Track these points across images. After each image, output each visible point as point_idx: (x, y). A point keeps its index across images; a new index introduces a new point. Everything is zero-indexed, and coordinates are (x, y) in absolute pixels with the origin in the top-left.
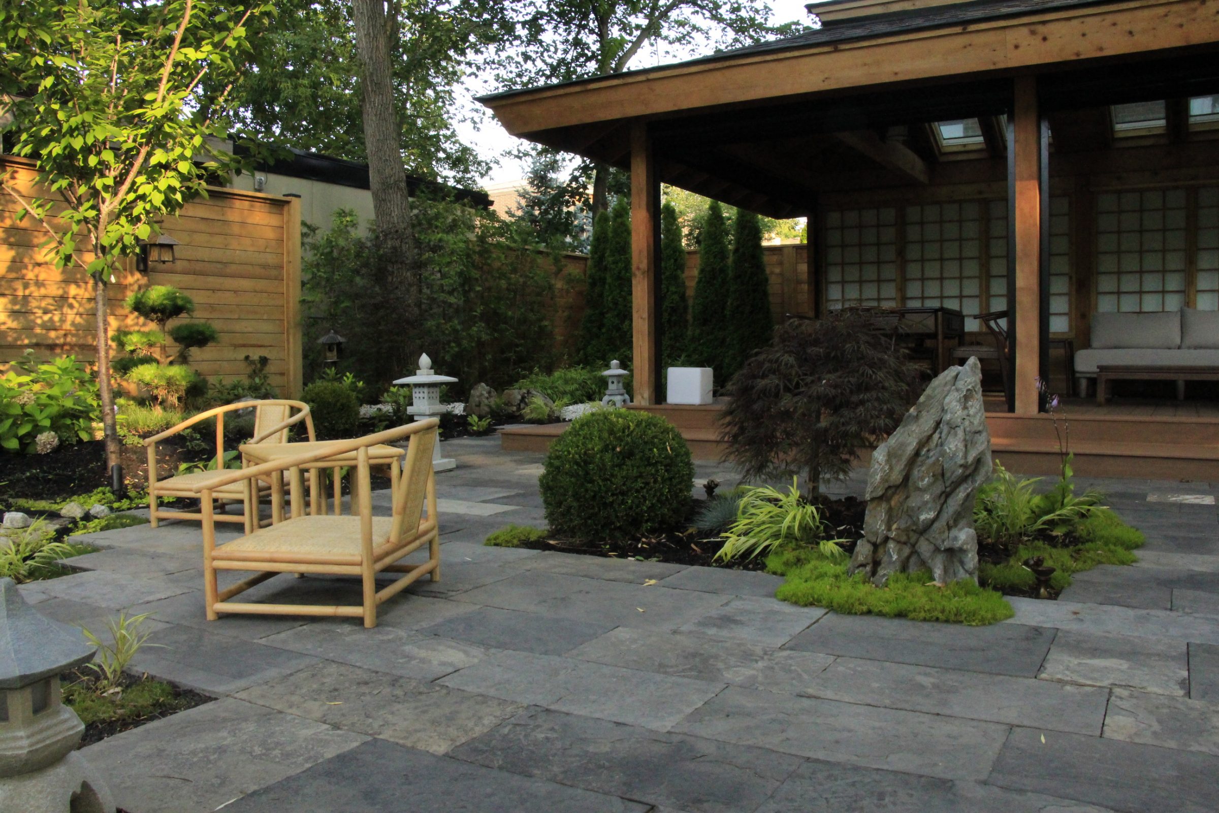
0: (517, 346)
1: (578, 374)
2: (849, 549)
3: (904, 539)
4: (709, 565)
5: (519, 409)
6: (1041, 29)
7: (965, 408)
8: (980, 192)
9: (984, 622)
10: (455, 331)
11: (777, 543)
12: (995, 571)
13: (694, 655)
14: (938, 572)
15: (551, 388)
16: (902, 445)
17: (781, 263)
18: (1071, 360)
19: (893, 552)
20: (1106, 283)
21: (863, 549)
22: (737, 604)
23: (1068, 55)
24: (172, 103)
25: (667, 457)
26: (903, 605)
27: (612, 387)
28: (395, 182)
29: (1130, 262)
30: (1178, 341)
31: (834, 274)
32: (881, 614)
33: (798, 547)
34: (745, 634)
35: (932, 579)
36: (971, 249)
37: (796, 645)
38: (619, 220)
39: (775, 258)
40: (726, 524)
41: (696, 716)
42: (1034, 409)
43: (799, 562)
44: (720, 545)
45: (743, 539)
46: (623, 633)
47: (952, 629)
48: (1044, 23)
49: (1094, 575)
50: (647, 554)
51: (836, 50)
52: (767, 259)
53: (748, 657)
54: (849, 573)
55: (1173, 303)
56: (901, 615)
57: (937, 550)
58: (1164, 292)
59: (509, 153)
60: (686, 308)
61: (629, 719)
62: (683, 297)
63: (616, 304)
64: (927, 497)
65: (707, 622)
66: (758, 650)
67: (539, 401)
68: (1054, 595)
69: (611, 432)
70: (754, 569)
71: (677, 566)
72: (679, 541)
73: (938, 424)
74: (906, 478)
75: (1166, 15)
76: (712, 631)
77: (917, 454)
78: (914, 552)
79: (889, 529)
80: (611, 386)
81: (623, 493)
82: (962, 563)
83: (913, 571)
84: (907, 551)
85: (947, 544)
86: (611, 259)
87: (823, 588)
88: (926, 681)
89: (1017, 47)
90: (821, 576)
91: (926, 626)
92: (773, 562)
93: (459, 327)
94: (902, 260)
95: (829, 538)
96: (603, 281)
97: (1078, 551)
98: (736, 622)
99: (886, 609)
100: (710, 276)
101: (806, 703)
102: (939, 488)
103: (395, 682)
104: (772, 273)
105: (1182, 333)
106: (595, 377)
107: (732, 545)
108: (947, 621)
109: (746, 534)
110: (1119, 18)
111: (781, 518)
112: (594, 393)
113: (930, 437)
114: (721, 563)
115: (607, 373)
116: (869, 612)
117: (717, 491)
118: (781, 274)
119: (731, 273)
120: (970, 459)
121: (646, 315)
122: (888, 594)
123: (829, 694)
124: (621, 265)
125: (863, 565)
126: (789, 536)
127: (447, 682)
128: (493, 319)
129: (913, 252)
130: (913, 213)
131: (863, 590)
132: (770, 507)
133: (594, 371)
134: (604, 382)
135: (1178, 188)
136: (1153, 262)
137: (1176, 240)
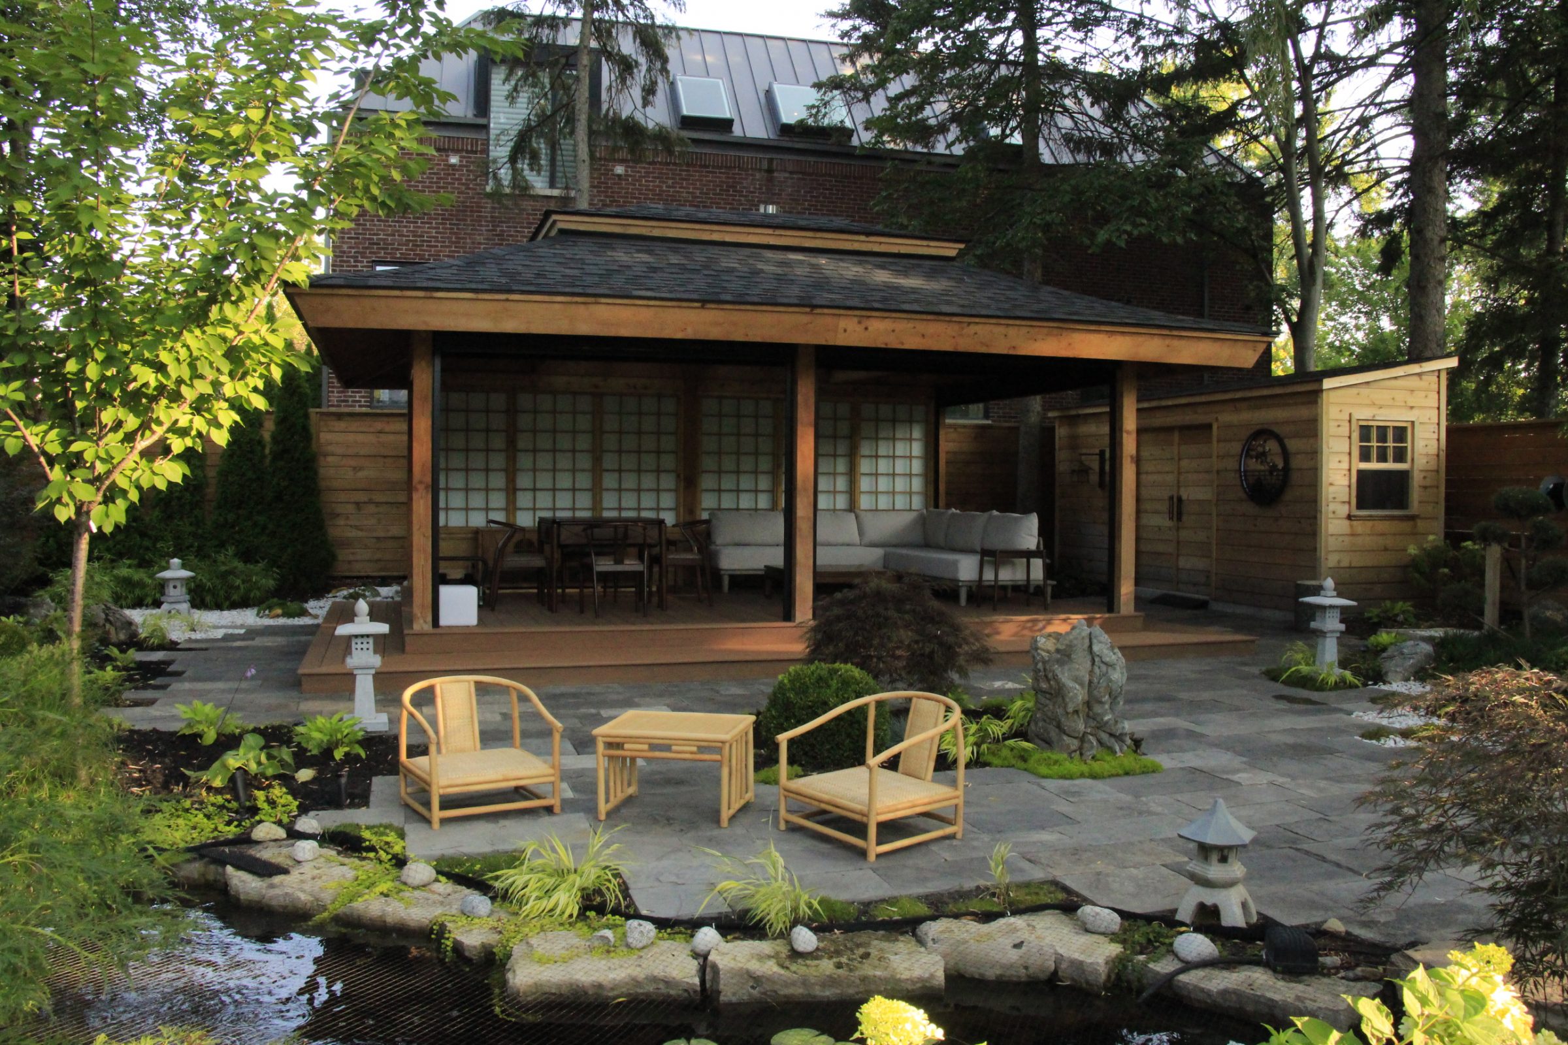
6: (865, 321)
8: (596, 387)
14: (1117, 748)
20: (707, 481)
27: (170, 591)
29: (728, 463)
35: (1115, 752)
36: (584, 442)
48: (867, 317)
55: (764, 501)
82: (1123, 741)
94: (511, 450)
129: (523, 442)
130: (525, 401)
133: (115, 572)
134: (162, 586)
135: (767, 399)
136: (747, 463)
137: (766, 444)
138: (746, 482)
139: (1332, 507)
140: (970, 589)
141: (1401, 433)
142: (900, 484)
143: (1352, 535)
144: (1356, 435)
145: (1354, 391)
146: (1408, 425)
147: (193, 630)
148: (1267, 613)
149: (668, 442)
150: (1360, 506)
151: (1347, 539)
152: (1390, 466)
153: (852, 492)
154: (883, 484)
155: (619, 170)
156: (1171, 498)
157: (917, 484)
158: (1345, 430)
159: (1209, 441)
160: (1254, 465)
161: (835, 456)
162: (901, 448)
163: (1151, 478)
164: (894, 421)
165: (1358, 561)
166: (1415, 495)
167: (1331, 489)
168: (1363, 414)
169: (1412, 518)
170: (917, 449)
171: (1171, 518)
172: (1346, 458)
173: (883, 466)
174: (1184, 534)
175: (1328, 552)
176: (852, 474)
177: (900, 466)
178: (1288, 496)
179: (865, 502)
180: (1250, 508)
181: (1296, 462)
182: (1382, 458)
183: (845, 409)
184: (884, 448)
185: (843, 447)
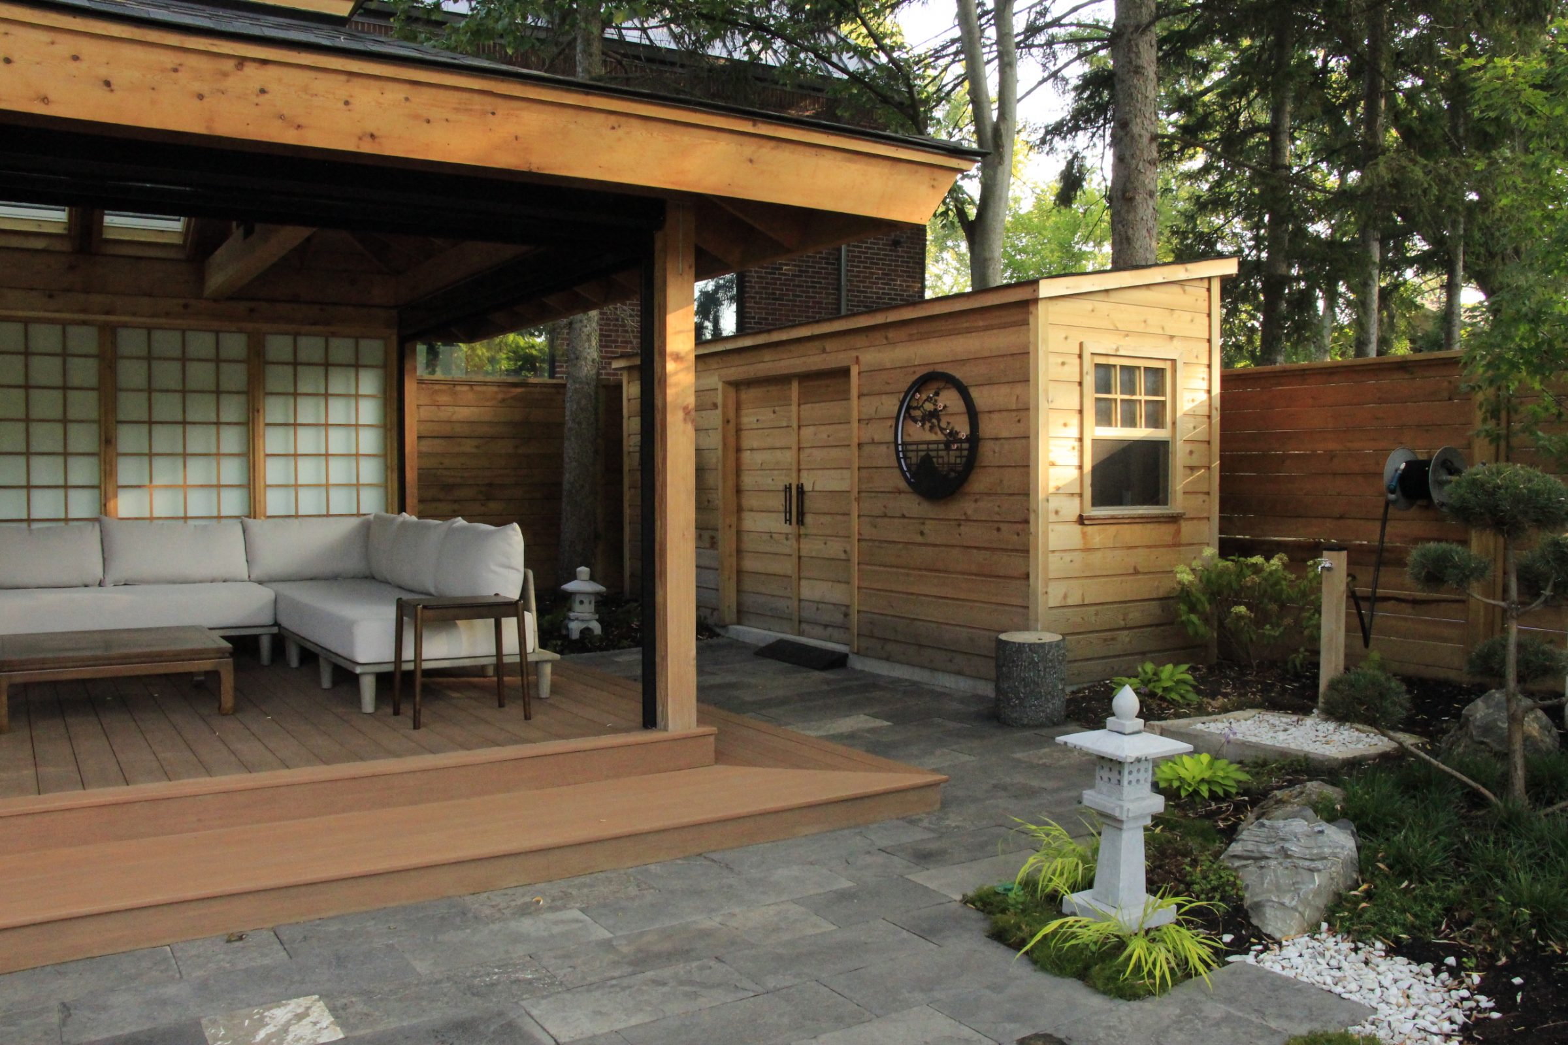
29: (9, 437)
30: (100, 572)
55: (82, 504)
58: (66, 487)
105: (104, 559)
135: (85, 323)
136: (46, 437)
137: (85, 404)
138: (46, 471)
139: (1054, 504)
141: (1156, 376)
142: (339, 471)
143: (1087, 550)
144: (1090, 381)
145: (1086, 305)
146: (1167, 366)
148: (946, 682)
150: (1098, 501)
151: (1078, 556)
152: (1141, 432)
153: (251, 486)
154: (308, 471)
156: (788, 489)
157: (370, 471)
158: (1072, 372)
159: (845, 395)
160: (918, 433)
161: (218, 423)
162: (338, 411)
163: (759, 457)
164: (327, 365)
165: (1096, 592)
166: (1179, 482)
167: (1052, 471)
168: (1101, 345)
169: (1174, 519)
170: (369, 412)
171: (788, 521)
172: (1074, 420)
173: (307, 441)
174: (810, 547)
175: (1048, 580)
176: (250, 456)
177: (338, 441)
178: (980, 482)
179: (275, 502)
180: (912, 505)
181: (988, 427)
182: (1130, 421)
183: (235, 344)
184: (308, 411)
185: (232, 409)
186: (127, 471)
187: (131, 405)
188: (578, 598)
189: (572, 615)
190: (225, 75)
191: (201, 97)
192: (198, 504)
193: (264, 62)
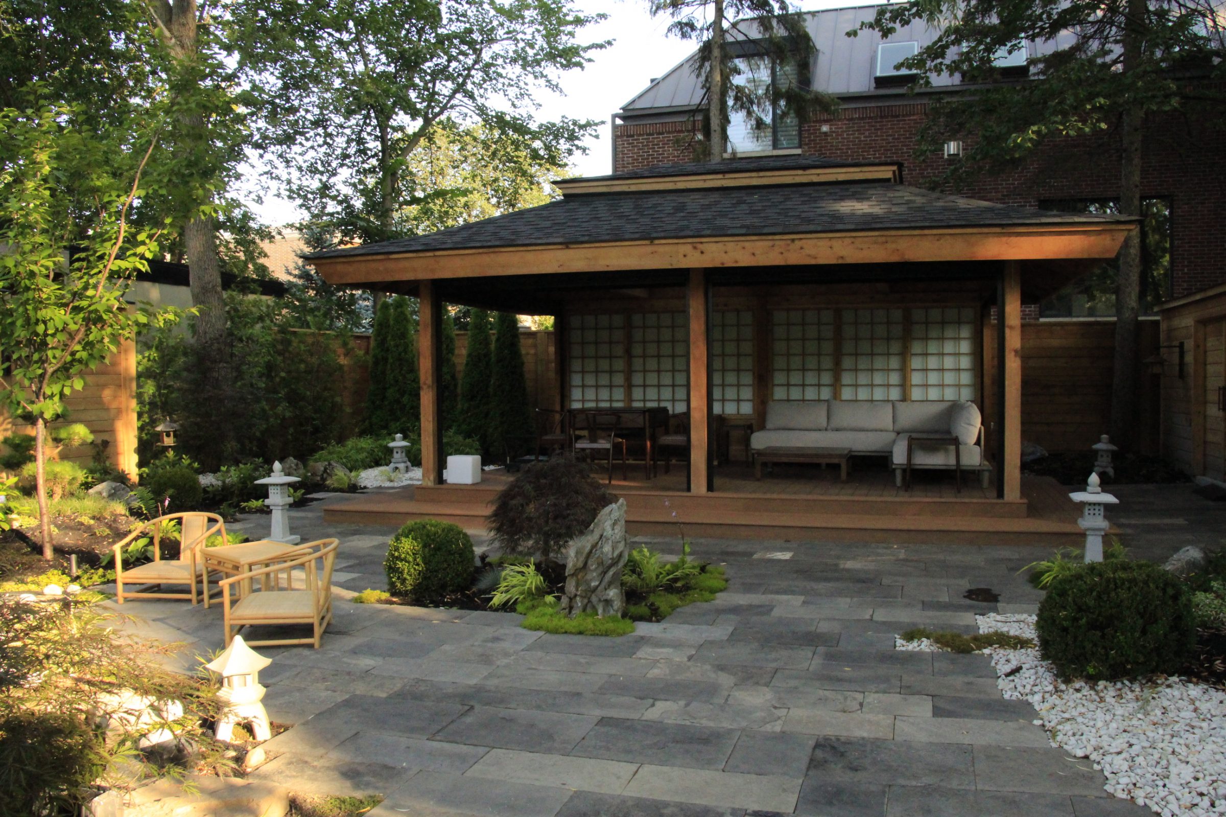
0: (314, 419)
1: (366, 443)
2: (558, 598)
3: (584, 594)
4: (486, 610)
5: (324, 480)
6: (699, 246)
7: (613, 529)
9: (620, 635)
10: (263, 410)
11: (522, 597)
12: (633, 609)
13: (482, 655)
14: (600, 611)
15: (345, 457)
16: (584, 547)
17: (535, 346)
18: (747, 441)
19: (579, 602)
20: (779, 378)
21: (565, 601)
22: (502, 631)
23: (717, 264)
24: (108, 300)
25: (461, 549)
26: (582, 628)
27: (397, 456)
28: (213, 287)
29: (796, 362)
30: (825, 424)
31: (576, 365)
32: (571, 633)
33: (534, 599)
34: (506, 645)
35: (597, 614)
37: (529, 649)
38: (399, 310)
39: (530, 341)
40: (494, 587)
41: (486, 678)
42: (703, 490)
43: (533, 607)
44: (491, 599)
45: (504, 595)
46: (446, 647)
47: (603, 639)
48: (701, 243)
49: (687, 609)
50: (450, 605)
51: (567, 248)
52: (524, 343)
53: (506, 654)
54: (557, 613)
55: (826, 393)
56: (580, 633)
57: (600, 600)
58: (819, 385)
59: (292, 226)
60: (456, 386)
61: (457, 681)
62: (453, 377)
63: (397, 381)
64: (595, 574)
65: (485, 641)
66: (511, 651)
67: (341, 474)
68: (658, 621)
69: (428, 536)
70: (510, 611)
71: (468, 612)
72: (468, 596)
73: (601, 536)
74: (586, 564)
75: (773, 246)
76: (490, 645)
77: (591, 552)
78: (589, 601)
79: (577, 590)
80: (395, 455)
81: (436, 571)
82: (612, 606)
83: (589, 610)
84: (586, 601)
85: (605, 597)
86: (392, 343)
87: (544, 621)
88: (583, 661)
89: (685, 256)
90: (544, 615)
91: (592, 638)
92: (520, 608)
93: (267, 408)
94: (629, 356)
95: (549, 593)
96: (385, 360)
97: (684, 596)
98: (501, 640)
99: (574, 631)
100: (477, 359)
101: (531, 671)
102: (601, 569)
103: (349, 673)
104: (528, 354)
105: (828, 418)
106: (381, 445)
107: (498, 598)
108: (602, 635)
109: (507, 591)
110: (747, 244)
111: (526, 582)
112: (381, 459)
113: (597, 543)
114: (492, 609)
115: (392, 445)
116: (566, 632)
117: (488, 560)
118: (536, 354)
119: (493, 359)
120: (615, 555)
121: (431, 419)
122: (574, 623)
123: (541, 668)
124: (401, 349)
125: (564, 609)
126: (530, 591)
127: (372, 671)
128: (293, 399)
129: (637, 350)
130: (637, 319)
131: (563, 621)
132: (520, 577)
133: (380, 442)
134: (390, 451)
135: (828, 309)
136: (811, 362)
137: (828, 347)
138: (811, 378)
140: (904, 471)
142: (949, 378)
147: (391, 481)
149: (747, 347)
153: (904, 386)
154: (933, 378)
155: (825, 128)
156: (1221, 389)
157: (966, 378)
161: (888, 354)
162: (949, 347)
163: (1212, 369)
164: (943, 323)
170: (965, 347)
171: (1221, 409)
173: (933, 362)
176: (904, 370)
177: (949, 362)
179: (916, 394)
183: (897, 314)
184: (933, 347)
185: (895, 347)
186: (847, 378)
187: (848, 347)
188: (1100, 453)
189: (1096, 463)
190: (788, 245)
191: (782, 253)
192: (879, 394)
193: (801, 239)
